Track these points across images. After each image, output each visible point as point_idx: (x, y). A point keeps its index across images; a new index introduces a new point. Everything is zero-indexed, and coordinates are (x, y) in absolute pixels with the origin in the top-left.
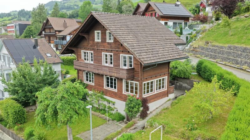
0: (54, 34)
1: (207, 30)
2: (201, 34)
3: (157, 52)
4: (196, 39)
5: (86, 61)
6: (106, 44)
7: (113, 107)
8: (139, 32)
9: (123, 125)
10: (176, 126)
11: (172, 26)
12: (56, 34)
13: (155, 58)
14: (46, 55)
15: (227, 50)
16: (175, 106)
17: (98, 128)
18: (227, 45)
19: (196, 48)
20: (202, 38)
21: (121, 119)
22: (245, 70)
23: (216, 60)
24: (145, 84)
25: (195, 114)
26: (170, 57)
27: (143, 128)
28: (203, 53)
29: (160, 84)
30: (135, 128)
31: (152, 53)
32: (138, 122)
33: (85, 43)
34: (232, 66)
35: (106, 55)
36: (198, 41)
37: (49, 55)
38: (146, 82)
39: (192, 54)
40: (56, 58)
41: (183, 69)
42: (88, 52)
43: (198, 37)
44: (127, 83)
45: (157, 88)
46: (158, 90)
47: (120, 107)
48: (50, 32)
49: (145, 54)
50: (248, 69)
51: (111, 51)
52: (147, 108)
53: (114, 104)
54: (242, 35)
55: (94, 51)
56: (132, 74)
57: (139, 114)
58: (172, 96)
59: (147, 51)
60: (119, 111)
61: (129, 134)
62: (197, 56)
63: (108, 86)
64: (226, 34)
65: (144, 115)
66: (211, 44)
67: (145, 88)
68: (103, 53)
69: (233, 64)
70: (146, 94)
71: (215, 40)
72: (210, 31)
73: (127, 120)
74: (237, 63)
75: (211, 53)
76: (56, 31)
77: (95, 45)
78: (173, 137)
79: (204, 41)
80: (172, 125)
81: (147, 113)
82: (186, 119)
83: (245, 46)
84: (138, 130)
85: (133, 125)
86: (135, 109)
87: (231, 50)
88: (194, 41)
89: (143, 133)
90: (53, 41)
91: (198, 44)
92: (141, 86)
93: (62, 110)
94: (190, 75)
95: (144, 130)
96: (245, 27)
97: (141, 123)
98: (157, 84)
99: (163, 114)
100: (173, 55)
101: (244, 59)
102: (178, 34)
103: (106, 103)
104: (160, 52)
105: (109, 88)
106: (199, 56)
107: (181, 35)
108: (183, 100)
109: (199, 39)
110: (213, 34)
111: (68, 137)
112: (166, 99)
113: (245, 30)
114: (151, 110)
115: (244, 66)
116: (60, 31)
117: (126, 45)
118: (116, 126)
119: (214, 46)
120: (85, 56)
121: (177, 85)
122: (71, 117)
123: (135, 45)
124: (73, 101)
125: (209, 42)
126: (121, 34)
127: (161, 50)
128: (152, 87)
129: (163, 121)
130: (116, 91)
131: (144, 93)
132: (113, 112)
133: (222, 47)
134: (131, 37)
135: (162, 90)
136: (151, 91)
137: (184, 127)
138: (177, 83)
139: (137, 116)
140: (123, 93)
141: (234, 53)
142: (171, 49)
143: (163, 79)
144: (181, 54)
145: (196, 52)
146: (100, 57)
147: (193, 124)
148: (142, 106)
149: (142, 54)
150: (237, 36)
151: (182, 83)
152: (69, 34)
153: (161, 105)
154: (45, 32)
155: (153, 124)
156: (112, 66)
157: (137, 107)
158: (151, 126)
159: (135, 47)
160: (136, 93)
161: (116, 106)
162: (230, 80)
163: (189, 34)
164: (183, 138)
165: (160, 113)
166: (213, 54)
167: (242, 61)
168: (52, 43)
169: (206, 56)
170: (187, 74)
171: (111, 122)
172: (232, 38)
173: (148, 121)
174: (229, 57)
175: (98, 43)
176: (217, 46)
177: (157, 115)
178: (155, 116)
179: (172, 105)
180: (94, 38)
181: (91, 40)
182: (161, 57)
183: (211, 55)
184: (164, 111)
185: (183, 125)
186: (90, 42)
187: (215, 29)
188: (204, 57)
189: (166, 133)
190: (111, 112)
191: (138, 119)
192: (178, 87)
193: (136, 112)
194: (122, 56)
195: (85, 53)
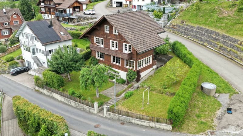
0: (54, 6)
1: (184, 10)
2: (179, 13)
3: (146, 43)
4: (175, 18)
5: (98, 44)
6: (113, 35)
7: (118, 75)
8: (135, 28)
9: (126, 87)
10: (157, 87)
11: (157, 2)
12: (56, 7)
13: (145, 47)
14: (60, 34)
15: (196, 30)
16: (156, 75)
17: (110, 88)
18: (196, 26)
19: (174, 25)
20: (180, 17)
21: (123, 82)
22: (205, 46)
23: (188, 36)
24: (138, 62)
25: (167, 81)
26: (154, 45)
27: (138, 88)
28: (179, 30)
29: (147, 60)
30: (133, 88)
31: (143, 44)
32: (134, 84)
33: (97, 32)
34: (198, 42)
35: (113, 42)
36: (176, 20)
37: (62, 33)
38: (139, 61)
39: (171, 30)
40: (68, 36)
41: (162, 48)
42: (100, 38)
43: (177, 16)
44: (127, 61)
45: (146, 63)
46: (146, 64)
47: (123, 75)
48: (50, 4)
49: (139, 45)
50: (207, 45)
51: (117, 40)
52: (139, 76)
53: (118, 73)
54: (208, 17)
55: (104, 39)
56: (131, 56)
57: (135, 79)
58: (155, 67)
59: (140, 43)
60: (122, 77)
61: (130, 91)
62: (175, 32)
63: (114, 61)
64: (197, 15)
65: (138, 80)
66: (186, 23)
67: (138, 64)
68: (111, 41)
69: (199, 40)
70: (139, 67)
71: (189, 20)
72: (186, 10)
73: (127, 83)
74: (201, 40)
75: (185, 31)
76: (55, 4)
77: (105, 35)
78: (154, 93)
79: (181, 20)
80: (154, 86)
81: (140, 79)
82: (161, 83)
83: (207, 28)
84: (135, 89)
85: (131, 86)
86: (133, 77)
87: (198, 30)
88: (173, 19)
89: (138, 91)
90: (53, 13)
91: (176, 23)
92: (136, 63)
93: (97, 81)
94: (167, 52)
95: (138, 89)
96: (211, 10)
97: (136, 85)
98: (146, 61)
99: (149, 80)
100: (156, 43)
101: (206, 37)
102: (161, 13)
103: (113, 72)
104: (148, 42)
105: (115, 63)
106: (176, 32)
107: (164, 14)
108: (161, 70)
109: (178, 18)
110: (188, 14)
111: (97, 94)
112: (151, 69)
113: (211, 13)
114: (142, 76)
115: (205, 43)
116: (59, 4)
117: (128, 40)
118: (121, 87)
119: (187, 25)
120: (97, 40)
121: (158, 58)
122: (101, 84)
123: (133, 39)
124: (102, 76)
125: (184, 21)
126: (124, 32)
127: (149, 40)
128: (142, 63)
129: (149, 84)
130: (120, 65)
131: (138, 67)
132: (118, 78)
133: (192, 27)
134: (130, 33)
135: (149, 64)
136: (142, 66)
137: (161, 87)
138: (158, 57)
139: (134, 81)
140: (125, 67)
141: (200, 32)
142: (155, 38)
143: (150, 57)
144: (161, 42)
145: (175, 29)
146: (109, 43)
147: (165, 86)
148: (137, 75)
149: (137, 46)
150: (204, 18)
151: (161, 57)
152: (69, 8)
153: (148, 73)
154: (45, 4)
155: (144, 86)
156: (117, 49)
157: (134, 76)
158: (143, 87)
159: (134, 41)
160: (133, 67)
161: (119, 74)
162: (189, 59)
163: (170, 12)
164: (160, 93)
165: (147, 79)
166: (186, 31)
167: (204, 39)
168: (52, 15)
169: (181, 33)
170: (165, 52)
171: (117, 84)
172: (201, 19)
173: (140, 84)
174: (197, 35)
175: (107, 33)
176: (189, 26)
177: (146, 80)
178: (144, 81)
179: (155, 73)
180: (104, 30)
181: (102, 31)
182: (149, 46)
183: (185, 32)
184: (150, 78)
185: (160, 86)
186: (101, 32)
187: (190, 10)
188: (180, 33)
189: (151, 90)
190: (117, 78)
191: (134, 82)
192: (159, 59)
193: (133, 79)
194: (124, 44)
195: (97, 38)
